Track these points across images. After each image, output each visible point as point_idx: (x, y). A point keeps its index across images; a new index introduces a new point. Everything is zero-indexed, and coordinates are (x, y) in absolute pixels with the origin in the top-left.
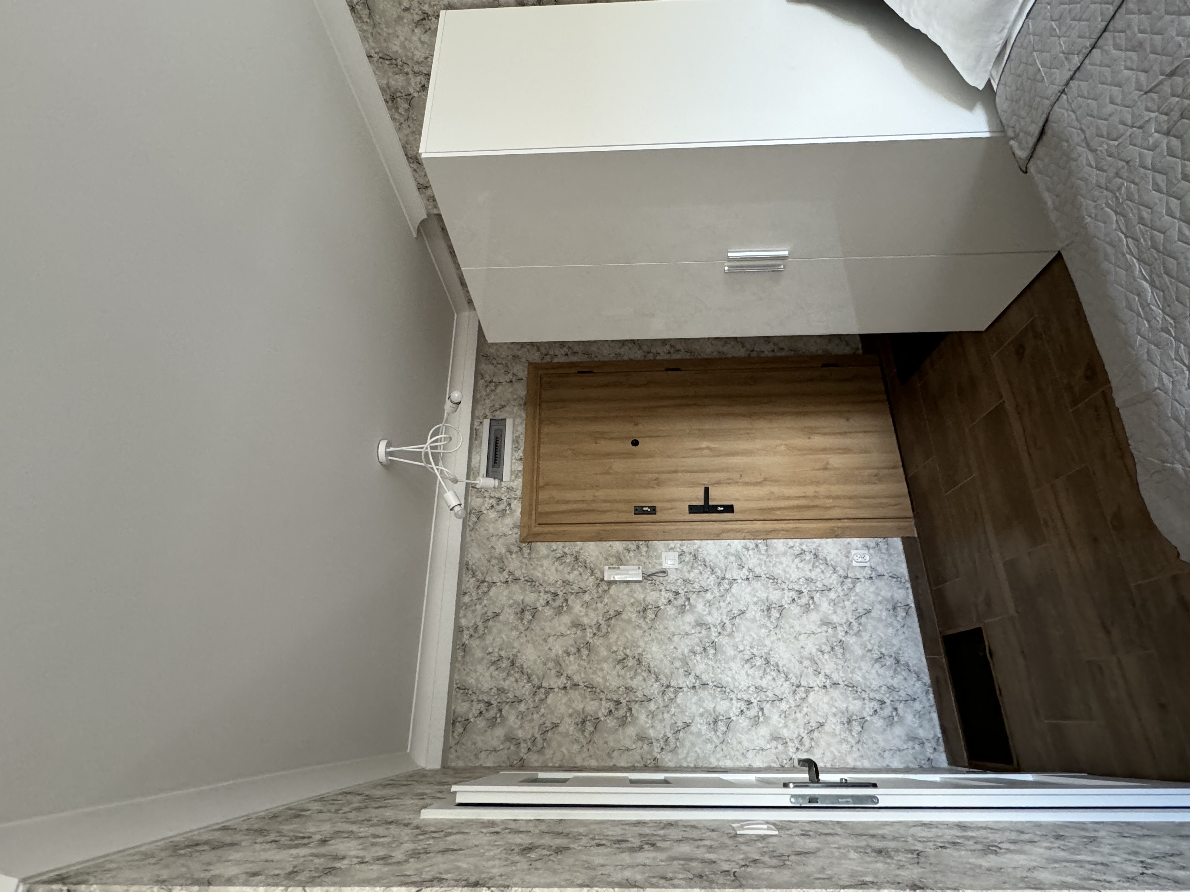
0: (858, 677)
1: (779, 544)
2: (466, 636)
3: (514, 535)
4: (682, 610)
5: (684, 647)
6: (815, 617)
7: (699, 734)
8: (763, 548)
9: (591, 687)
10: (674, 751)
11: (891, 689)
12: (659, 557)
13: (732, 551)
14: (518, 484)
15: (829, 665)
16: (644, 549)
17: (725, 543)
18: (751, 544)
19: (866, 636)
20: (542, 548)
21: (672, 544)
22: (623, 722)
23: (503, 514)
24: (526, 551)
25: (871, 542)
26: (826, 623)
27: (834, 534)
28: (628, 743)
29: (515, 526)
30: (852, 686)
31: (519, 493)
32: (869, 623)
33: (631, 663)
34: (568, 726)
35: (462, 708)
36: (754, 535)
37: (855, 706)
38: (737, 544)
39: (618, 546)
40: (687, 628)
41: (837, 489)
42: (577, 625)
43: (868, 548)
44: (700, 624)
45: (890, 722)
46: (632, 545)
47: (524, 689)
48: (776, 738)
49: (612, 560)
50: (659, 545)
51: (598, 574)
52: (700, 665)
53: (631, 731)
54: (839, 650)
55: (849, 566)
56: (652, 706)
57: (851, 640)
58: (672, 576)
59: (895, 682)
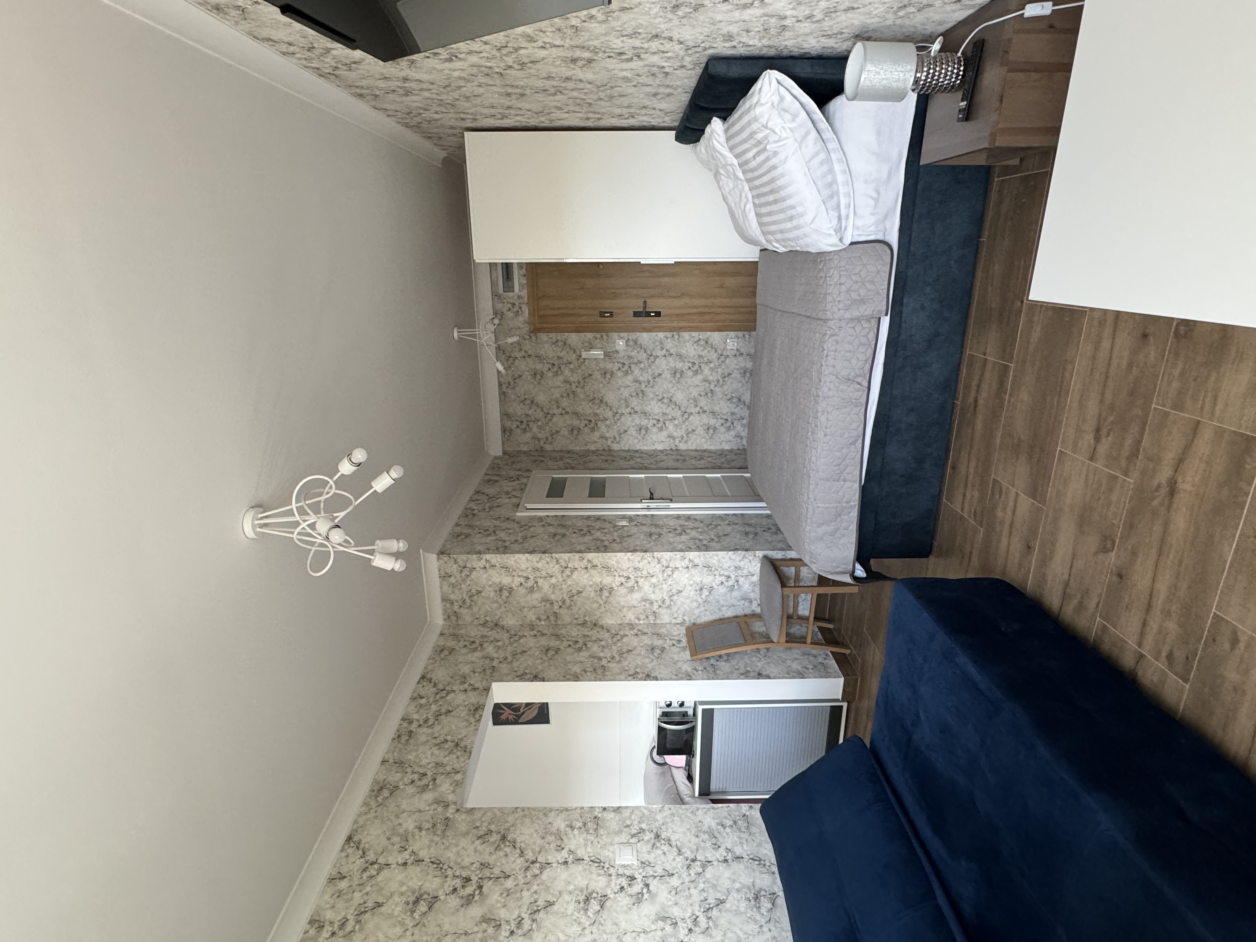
0: (717, 408)
1: (686, 335)
2: (504, 387)
3: (526, 329)
4: (626, 373)
5: (626, 393)
6: (700, 377)
7: (632, 435)
8: (676, 337)
9: (576, 414)
10: (618, 443)
11: (733, 414)
12: (614, 342)
13: (658, 339)
14: (524, 293)
15: (703, 402)
16: (605, 337)
17: (654, 334)
18: (669, 334)
19: (726, 387)
20: (543, 337)
21: (622, 334)
22: (593, 430)
23: (517, 314)
24: (534, 338)
25: (740, 334)
26: (705, 380)
27: (719, 330)
28: (595, 439)
29: (525, 322)
30: (713, 413)
31: (526, 300)
32: (729, 380)
33: (597, 401)
34: (564, 432)
35: (508, 424)
36: (671, 330)
37: (713, 422)
38: (661, 335)
39: (590, 335)
40: (628, 383)
41: (726, 301)
42: (567, 381)
43: (738, 338)
44: (636, 381)
45: (729, 429)
46: (598, 335)
47: (540, 414)
48: (670, 436)
49: (586, 344)
50: (615, 335)
51: (578, 353)
52: (634, 403)
53: (597, 434)
54: (710, 395)
55: (725, 349)
56: (608, 422)
57: (717, 389)
58: (622, 354)
59: (736, 411)
